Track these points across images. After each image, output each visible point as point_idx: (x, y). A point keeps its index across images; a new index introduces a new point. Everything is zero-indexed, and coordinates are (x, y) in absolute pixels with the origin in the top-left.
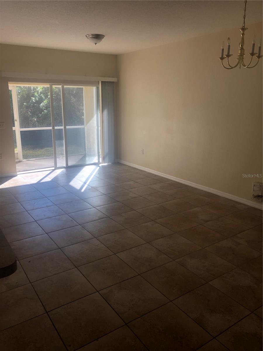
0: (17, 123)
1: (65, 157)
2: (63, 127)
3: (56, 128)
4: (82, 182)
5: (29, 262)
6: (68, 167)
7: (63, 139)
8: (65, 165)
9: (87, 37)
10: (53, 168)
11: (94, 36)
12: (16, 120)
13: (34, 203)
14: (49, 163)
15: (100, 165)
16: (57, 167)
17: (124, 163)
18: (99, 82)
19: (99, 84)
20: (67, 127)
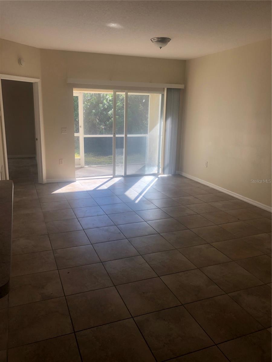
0: (81, 130)
1: (124, 166)
2: (123, 136)
3: (117, 136)
4: (137, 193)
5: (68, 273)
6: (126, 176)
7: (123, 148)
8: (123, 174)
9: (152, 40)
10: (112, 176)
11: (160, 40)
12: (81, 127)
13: (86, 211)
14: (108, 170)
15: (159, 176)
16: (116, 175)
17: (186, 176)
18: (164, 88)
19: (164, 91)
20: (128, 136)
